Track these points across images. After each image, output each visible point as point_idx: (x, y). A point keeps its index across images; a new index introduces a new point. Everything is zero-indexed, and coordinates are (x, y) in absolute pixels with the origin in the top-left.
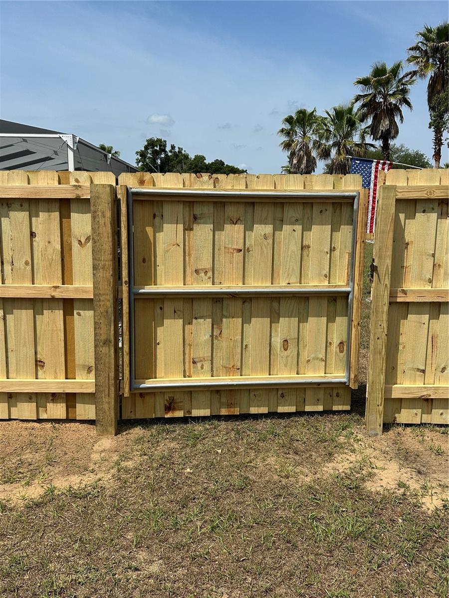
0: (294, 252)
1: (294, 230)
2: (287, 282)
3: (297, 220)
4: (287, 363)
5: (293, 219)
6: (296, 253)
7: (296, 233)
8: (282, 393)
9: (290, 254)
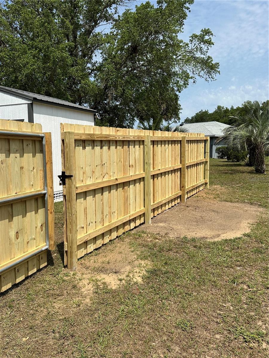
0: (17, 172)
1: (16, 157)
2: (15, 192)
3: (17, 151)
4: (19, 248)
5: (15, 150)
6: (18, 172)
7: (17, 159)
8: (18, 269)
9: (15, 173)
